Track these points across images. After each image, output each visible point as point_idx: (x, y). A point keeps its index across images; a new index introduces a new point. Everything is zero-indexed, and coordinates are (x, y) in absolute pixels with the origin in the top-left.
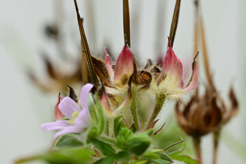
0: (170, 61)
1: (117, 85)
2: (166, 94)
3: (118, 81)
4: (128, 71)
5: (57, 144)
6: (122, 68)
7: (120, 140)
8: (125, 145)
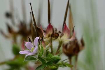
0: (65, 29)
1: (46, 37)
2: (63, 41)
3: (47, 36)
4: (51, 33)
5: (25, 59)
6: (48, 31)
7: (48, 58)
8: (50, 60)
